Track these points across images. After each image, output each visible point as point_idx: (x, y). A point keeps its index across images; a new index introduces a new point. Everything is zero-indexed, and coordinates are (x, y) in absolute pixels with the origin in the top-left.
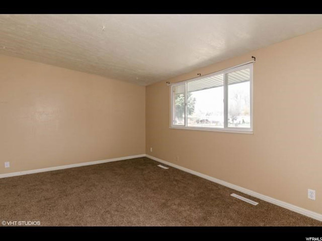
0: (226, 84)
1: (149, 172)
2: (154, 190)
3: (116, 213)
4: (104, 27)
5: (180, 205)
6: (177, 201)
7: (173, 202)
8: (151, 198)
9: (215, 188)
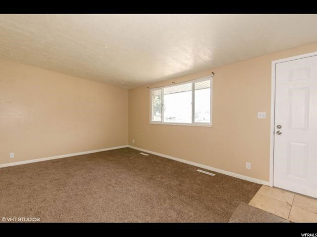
0: (193, 90)
1: (134, 158)
2: (141, 170)
3: (116, 185)
4: (106, 47)
5: (162, 178)
7: (157, 176)
8: (140, 175)
9: (185, 167)
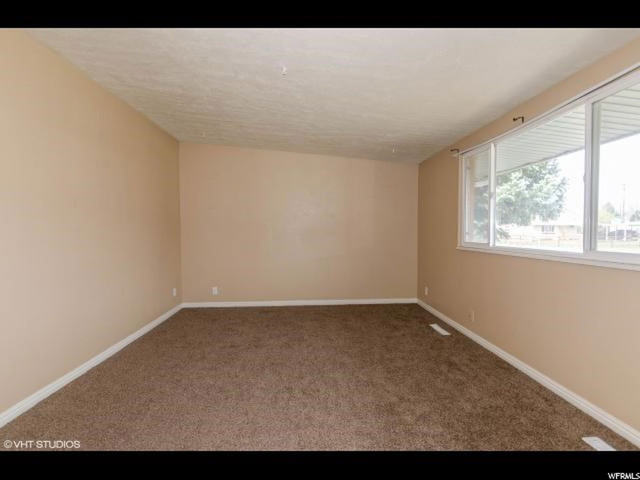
1: (404, 335)
2: (389, 372)
3: (300, 395)
6: (422, 408)
7: (412, 407)
8: (373, 386)
